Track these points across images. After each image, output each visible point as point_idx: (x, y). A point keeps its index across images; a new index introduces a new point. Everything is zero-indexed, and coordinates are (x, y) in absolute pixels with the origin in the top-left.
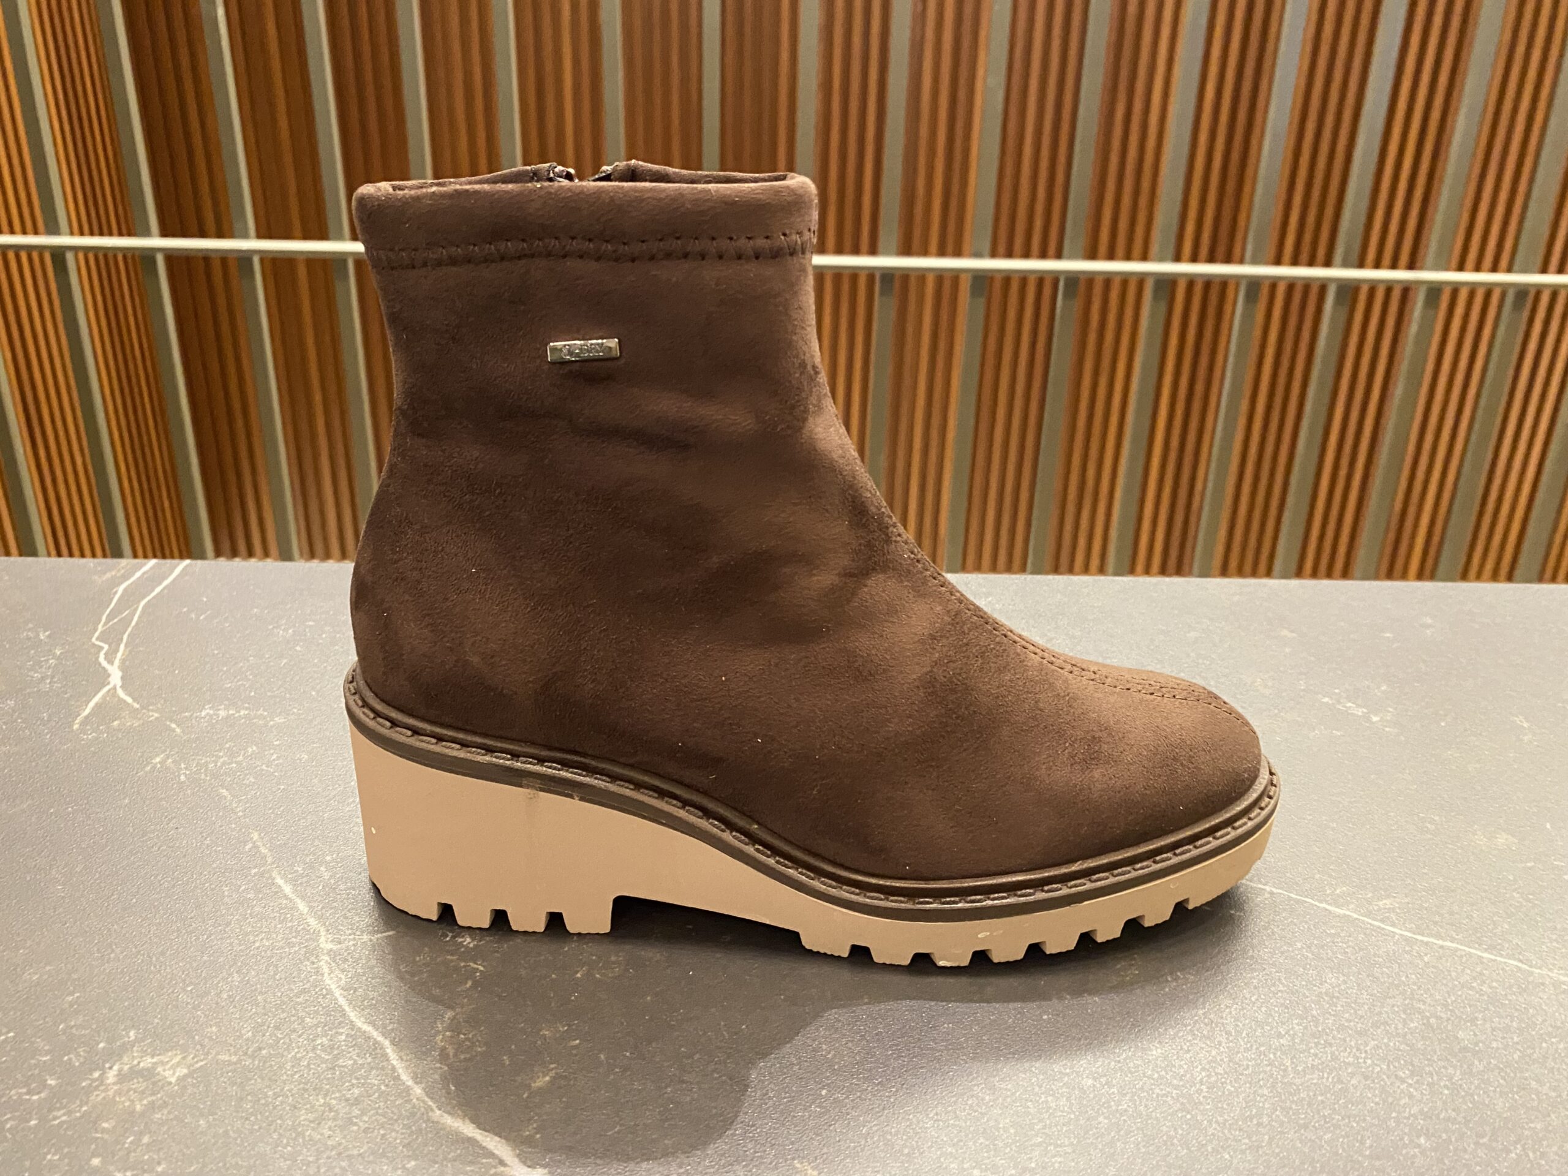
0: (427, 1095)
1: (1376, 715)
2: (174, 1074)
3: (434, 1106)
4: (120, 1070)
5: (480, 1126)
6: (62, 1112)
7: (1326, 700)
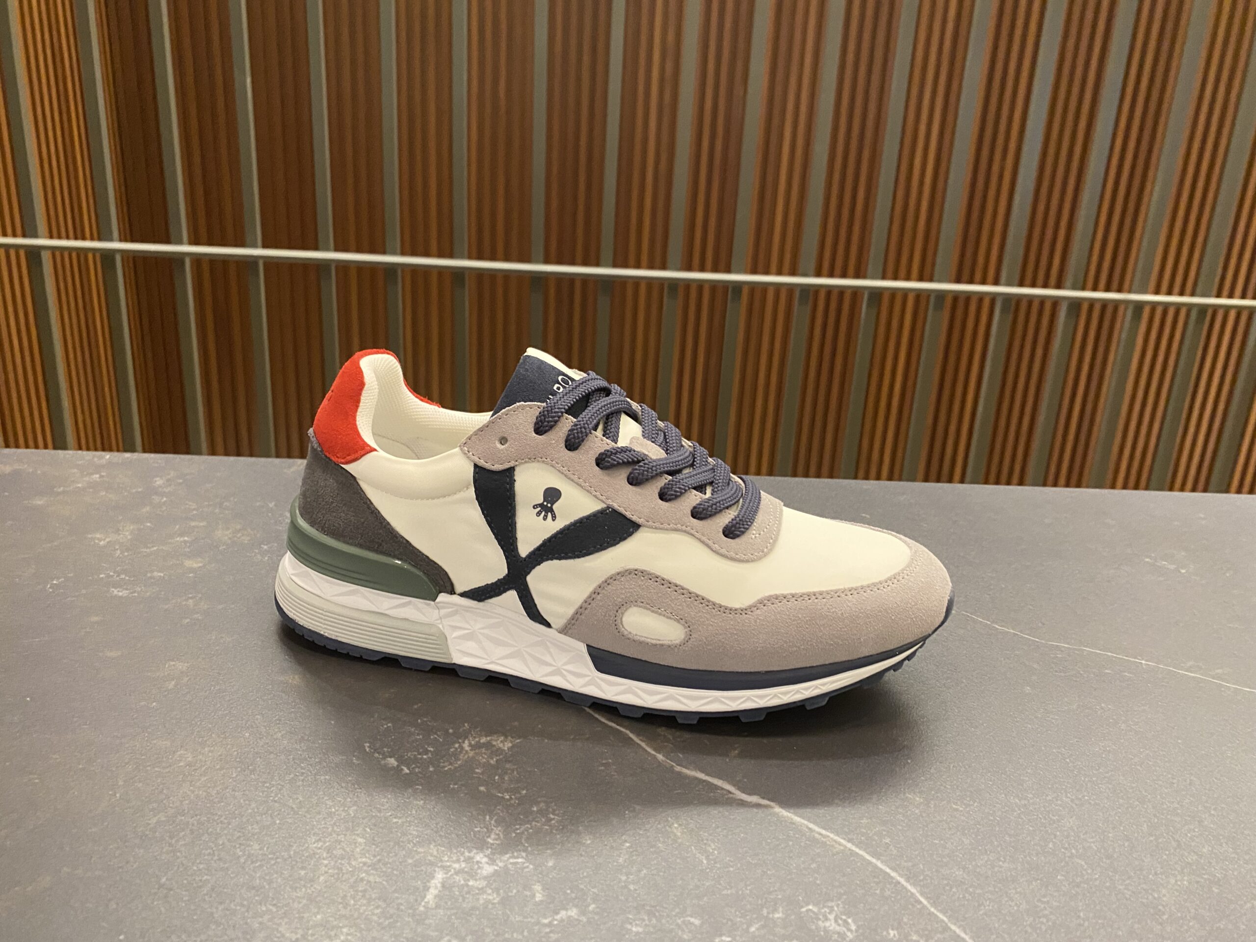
0: (667, 758)
1: (1182, 569)
2: (504, 745)
3: (674, 764)
4: (470, 745)
5: (707, 774)
6: (446, 764)
7: (1147, 560)
